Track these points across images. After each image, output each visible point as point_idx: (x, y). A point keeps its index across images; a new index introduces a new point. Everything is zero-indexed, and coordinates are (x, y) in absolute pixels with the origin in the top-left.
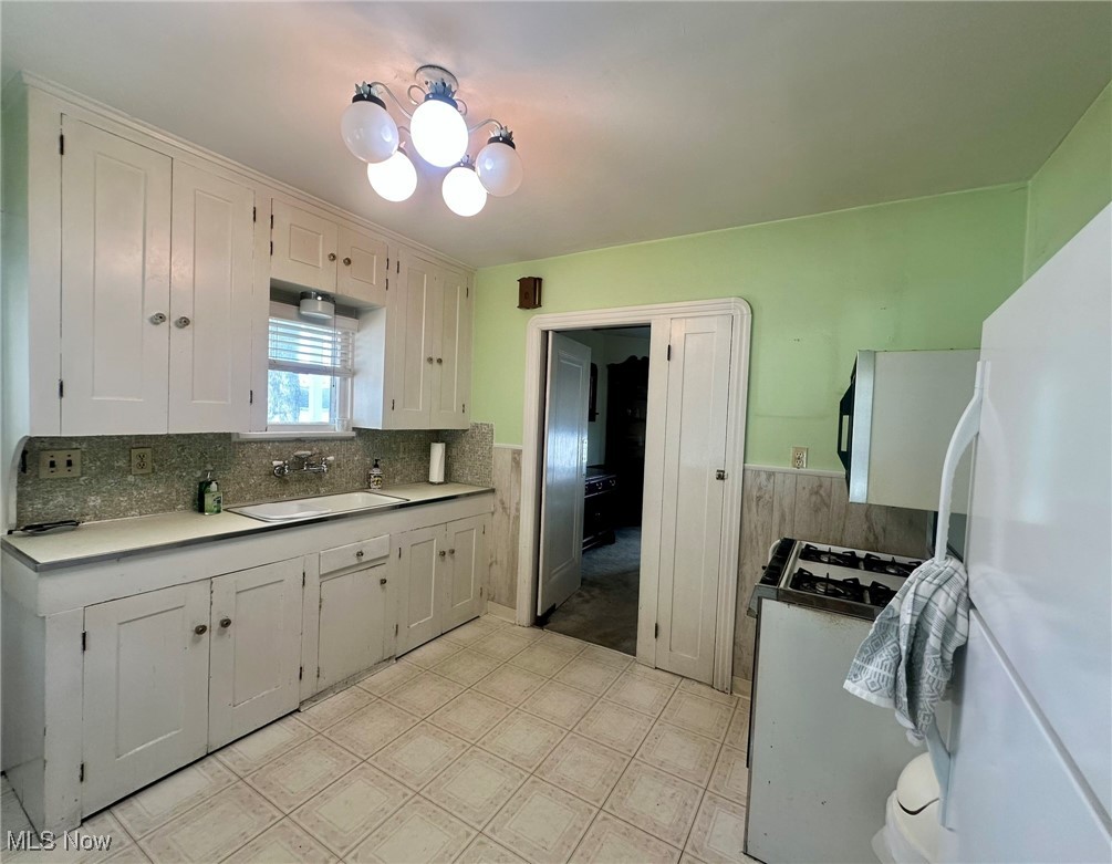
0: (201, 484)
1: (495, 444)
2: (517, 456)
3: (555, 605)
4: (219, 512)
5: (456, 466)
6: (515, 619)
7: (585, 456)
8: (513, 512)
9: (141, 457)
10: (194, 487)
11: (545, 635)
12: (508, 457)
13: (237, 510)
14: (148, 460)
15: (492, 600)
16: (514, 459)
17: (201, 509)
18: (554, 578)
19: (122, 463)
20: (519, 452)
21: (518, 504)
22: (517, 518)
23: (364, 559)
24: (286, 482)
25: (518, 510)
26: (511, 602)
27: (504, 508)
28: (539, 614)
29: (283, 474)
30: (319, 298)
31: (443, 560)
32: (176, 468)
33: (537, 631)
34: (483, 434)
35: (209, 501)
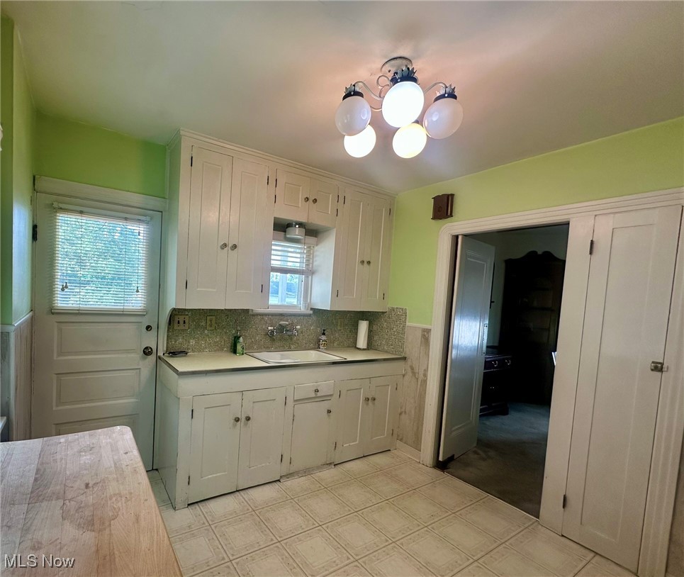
0: (235, 337)
1: (408, 324)
2: (426, 334)
3: (454, 455)
4: (243, 354)
5: (376, 338)
6: (420, 458)
7: (486, 337)
8: (421, 376)
9: (211, 321)
10: (232, 338)
11: (445, 477)
12: (419, 334)
13: (251, 354)
14: (213, 322)
15: (401, 440)
16: (423, 336)
17: (235, 352)
18: (454, 433)
19: (203, 324)
20: (428, 331)
21: (426, 370)
22: (425, 382)
23: (319, 394)
24: (274, 340)
25: (425, 375)
26: (417, 445)
27: (414, 373)
28: (441, 459)
29: (273, 335)
30: (297, 226)
31: (367, 404)
32: (224, 328)
33: (438, 472)
34: (399, 315)
35: (239, 348)
